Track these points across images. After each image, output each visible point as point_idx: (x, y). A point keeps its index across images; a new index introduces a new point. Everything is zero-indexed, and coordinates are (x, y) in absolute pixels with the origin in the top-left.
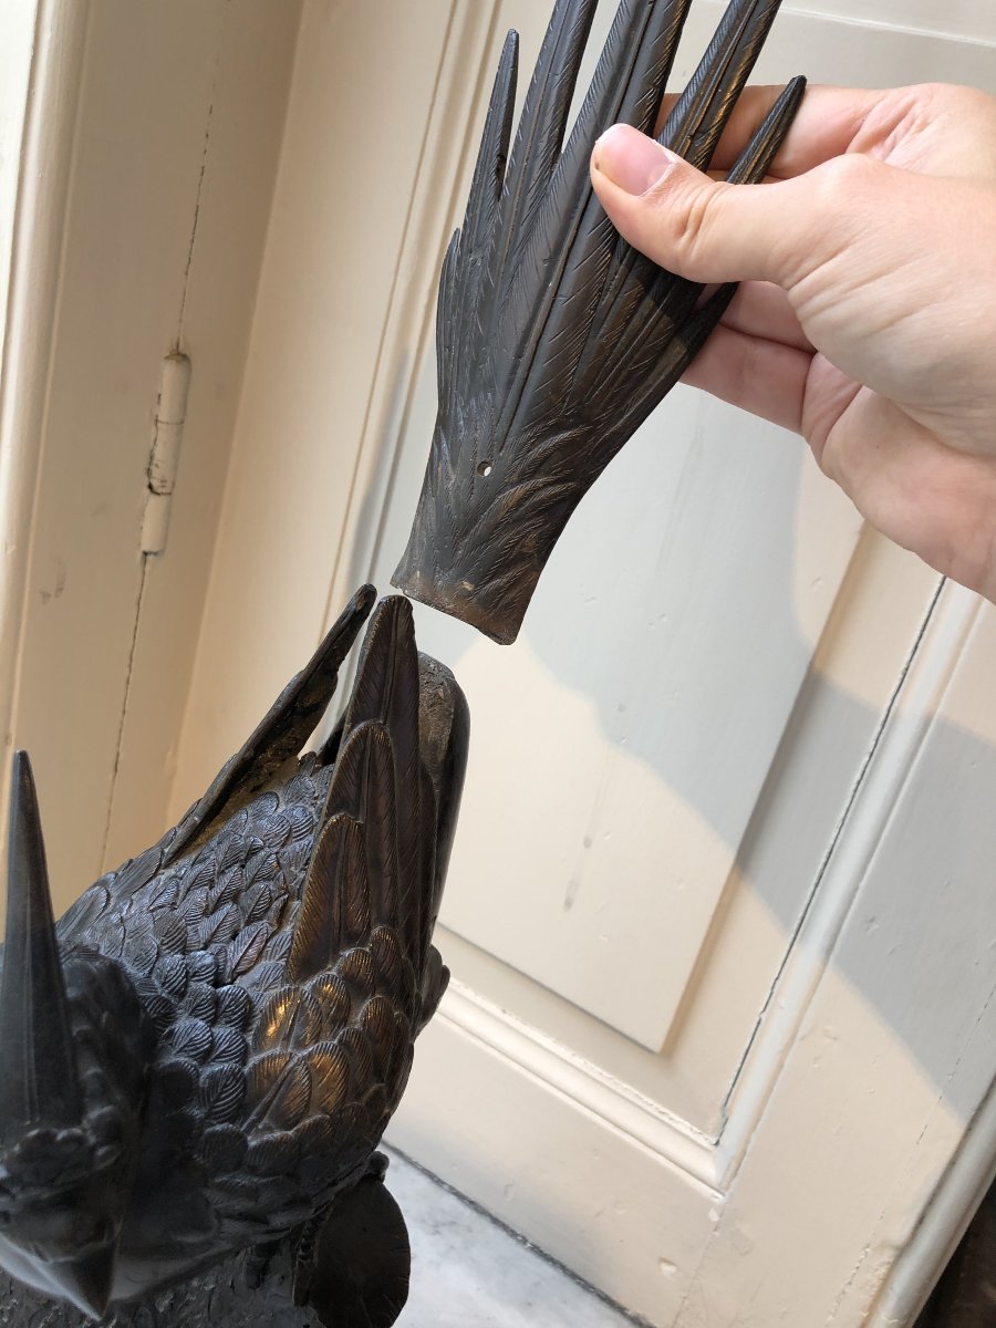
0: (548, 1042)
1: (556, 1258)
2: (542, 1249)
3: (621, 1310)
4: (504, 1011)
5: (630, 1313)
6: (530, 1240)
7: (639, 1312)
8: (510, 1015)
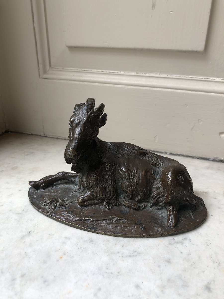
0: (157, 75)
1: (179, 154)
2: (173, 153)
3: (208, 159)
4: (137, 73)
5: (211, 159)
6: (168, 152)
7: (214, 157)
8: (140, 73)
